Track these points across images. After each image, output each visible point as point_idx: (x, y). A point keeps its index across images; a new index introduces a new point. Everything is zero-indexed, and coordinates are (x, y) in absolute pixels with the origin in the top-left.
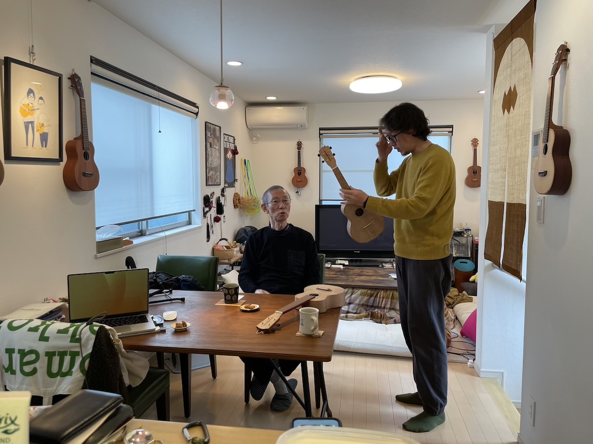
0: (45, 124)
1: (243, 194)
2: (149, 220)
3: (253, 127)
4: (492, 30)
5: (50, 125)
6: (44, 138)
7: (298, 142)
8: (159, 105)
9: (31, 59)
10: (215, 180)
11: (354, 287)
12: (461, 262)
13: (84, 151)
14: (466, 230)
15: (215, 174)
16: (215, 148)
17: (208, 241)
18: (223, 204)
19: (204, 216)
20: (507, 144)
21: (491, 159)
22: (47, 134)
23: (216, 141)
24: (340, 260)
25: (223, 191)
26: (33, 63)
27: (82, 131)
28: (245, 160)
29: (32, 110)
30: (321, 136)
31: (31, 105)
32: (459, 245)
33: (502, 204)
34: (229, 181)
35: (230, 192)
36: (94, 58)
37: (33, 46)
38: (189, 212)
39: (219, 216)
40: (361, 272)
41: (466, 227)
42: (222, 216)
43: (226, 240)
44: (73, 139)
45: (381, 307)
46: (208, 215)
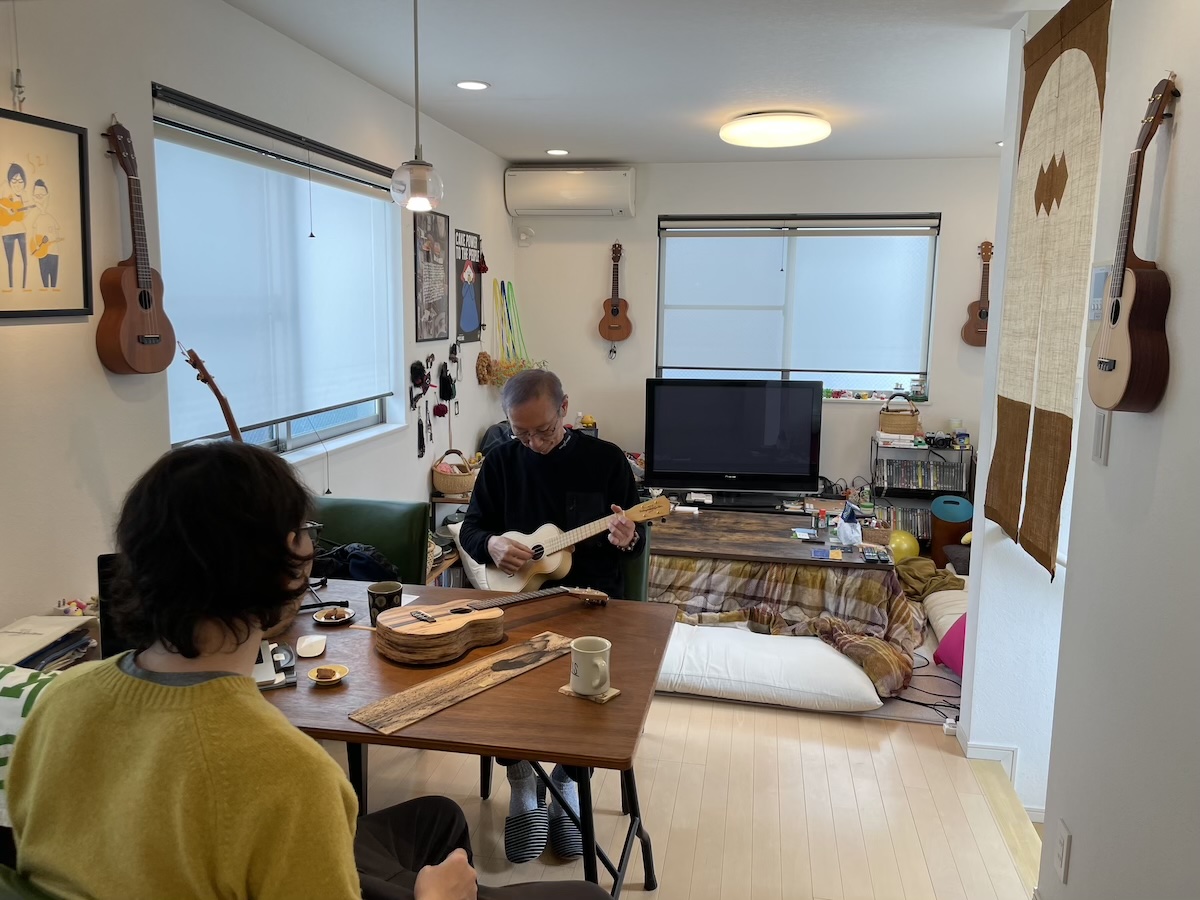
0: (51, 237)
1: (496, 355)
2: (292, 421)
3: (519, 212)
4: (1023, 23)
5: (62, 239)
6: (49, 267)
7: (614, 246)
8: (310, 177)
9: (16, 100)
10: (436, 329)
11: (716, 558)
12: (945, 502)
13: (140, 290)
14: (958, 436)
15: (435, 317)
16: (435, 262)
17: (421, 456)
18: (453, 377)
19: (411, 405)
20: (1041, 282)
21: (1008, 307)
22: (56, 258)
23: (437, 246)
24: (695, 492)
25: (453, 350)
26: (20, 109)
27: (135, 249)
28: (503, 283)
29: (19, 210)
30: (662, 233)
31: (16, 199)
32: (943, 467)
33: (1024, 408)
34: (467, 330)
35: (469, 353)
36: (160, 86)
37: (18, 71)
38: (381, 398)
39: (445, 403)
40: (734, 523)
41: (959, 430)
42: (450, 404)
43: (459, 453)
44: (116, 266)
45: (772, 600)
46: (421, 403)
